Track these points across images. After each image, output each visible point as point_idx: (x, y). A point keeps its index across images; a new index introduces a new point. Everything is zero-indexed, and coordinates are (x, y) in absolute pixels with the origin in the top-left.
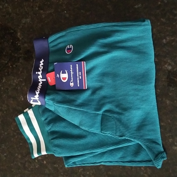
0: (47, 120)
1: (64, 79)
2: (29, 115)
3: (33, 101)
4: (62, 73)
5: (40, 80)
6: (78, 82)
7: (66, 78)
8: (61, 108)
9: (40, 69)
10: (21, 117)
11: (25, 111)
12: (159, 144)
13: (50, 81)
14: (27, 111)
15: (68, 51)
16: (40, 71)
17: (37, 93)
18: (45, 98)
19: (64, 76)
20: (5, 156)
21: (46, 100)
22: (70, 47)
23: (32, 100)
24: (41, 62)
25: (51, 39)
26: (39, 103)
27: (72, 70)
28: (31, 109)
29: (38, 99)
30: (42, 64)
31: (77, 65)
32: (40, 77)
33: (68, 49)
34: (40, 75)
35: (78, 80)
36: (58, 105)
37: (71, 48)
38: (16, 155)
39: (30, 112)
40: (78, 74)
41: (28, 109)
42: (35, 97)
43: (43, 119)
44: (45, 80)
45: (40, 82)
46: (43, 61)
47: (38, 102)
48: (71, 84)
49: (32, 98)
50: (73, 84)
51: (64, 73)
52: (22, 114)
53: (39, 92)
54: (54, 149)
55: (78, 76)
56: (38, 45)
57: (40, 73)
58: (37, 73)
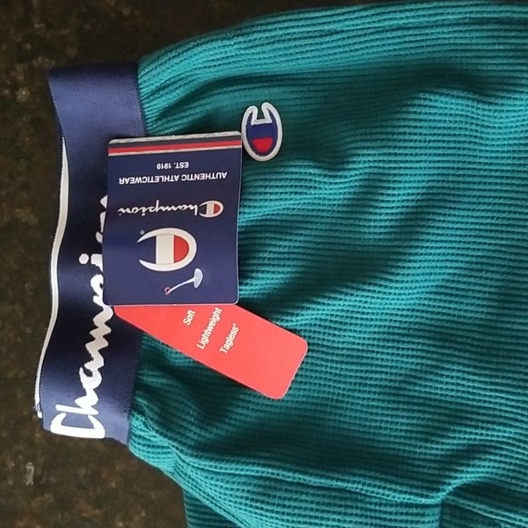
3: (64, 423)
6: (204, 176)
23: (60, 418)
26: (98, 432)
27: (144, 209)
29: (96, 412)
31: (121, 182)
35: (197, 177)
37: (273, 126)
40: (165, 179)
42: (76, 406)
47: (90, 426)
49: (59, 407)
50: (210, 205)
55: (177, 178)
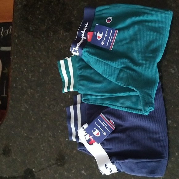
0: (80, 67)
1: (99, 37)
2: (68, 61)
4: (99, 33)
5: (83, 38)
7: (100, 37)
8: (92, 59)
9: (84, 29)
10: (62, 62)
11: (65, 58)
12: (152, 97)
13: (89, 38)
14: (67, 59)
15: (108, 21)
16: (84, 31)
17: (78, 45)
18: (82, 50)
19: (100, 35)
20: (38, 96)
21: (83, 51)
22: (110, 18)
24: (86, 25)
25: (98, 9)
26: (77, 54)
28: (70, 58)
29: (78, 50)
30: (86, 26)
32: (83, 35)
33: (108, 20)
34: (84, 34)
35: (108, 42)
36: (91, 56)
37: (110, 20)
38: (46, 97)
39: (69, 60)
41: (68, 57)
42: (75, 48)
43: (77, 65)
44: (86, 38)
45: (82, 39)
46: (88, 24)
47: (77, 52)
48: (102, 43)
49: (73, 48)
51: (100, 33)
52: (63, 60)
53: (79, 45)
54: (80, 87)
55: (109, 39)
56: (87, 12)
57: (83, 32)
58: (81, 32)
